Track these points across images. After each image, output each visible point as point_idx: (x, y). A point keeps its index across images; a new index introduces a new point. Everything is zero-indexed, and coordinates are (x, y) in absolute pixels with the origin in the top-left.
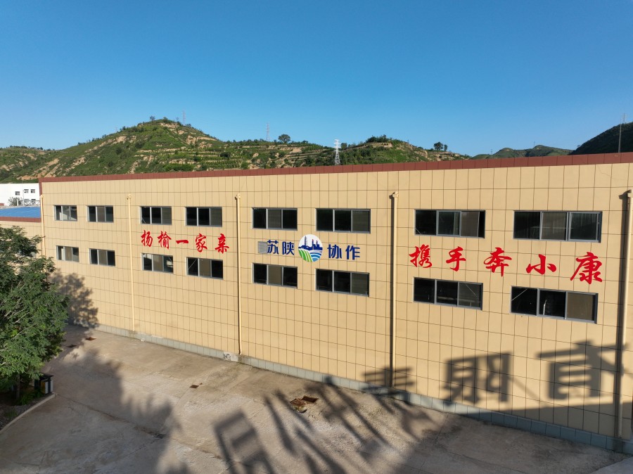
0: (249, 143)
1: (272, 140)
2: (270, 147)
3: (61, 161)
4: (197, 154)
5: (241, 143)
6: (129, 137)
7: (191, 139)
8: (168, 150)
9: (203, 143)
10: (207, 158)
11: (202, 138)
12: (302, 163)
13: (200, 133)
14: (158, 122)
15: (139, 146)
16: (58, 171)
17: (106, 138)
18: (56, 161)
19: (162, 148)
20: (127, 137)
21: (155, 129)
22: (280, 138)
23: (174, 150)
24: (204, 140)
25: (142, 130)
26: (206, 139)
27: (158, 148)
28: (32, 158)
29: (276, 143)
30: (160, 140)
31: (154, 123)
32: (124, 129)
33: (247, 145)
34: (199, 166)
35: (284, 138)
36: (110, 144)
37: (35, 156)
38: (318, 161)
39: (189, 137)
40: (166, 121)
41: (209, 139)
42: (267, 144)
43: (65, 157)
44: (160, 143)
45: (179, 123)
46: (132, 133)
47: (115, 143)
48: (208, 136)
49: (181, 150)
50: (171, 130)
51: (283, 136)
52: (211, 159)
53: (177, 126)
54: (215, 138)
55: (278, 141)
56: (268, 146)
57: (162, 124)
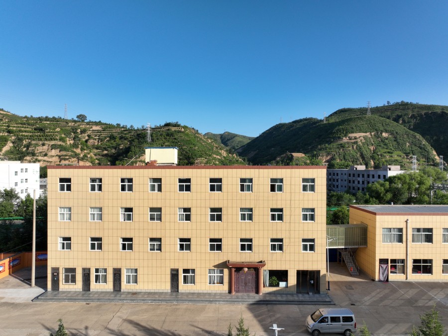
5: (40, 119)
10: (20, 131)
12: (106, 138)
29: (74, 121)
34: (13, 138)
35: (82, 118)
51: (80, 115)
52: (26, 132)
56: (67, 123)
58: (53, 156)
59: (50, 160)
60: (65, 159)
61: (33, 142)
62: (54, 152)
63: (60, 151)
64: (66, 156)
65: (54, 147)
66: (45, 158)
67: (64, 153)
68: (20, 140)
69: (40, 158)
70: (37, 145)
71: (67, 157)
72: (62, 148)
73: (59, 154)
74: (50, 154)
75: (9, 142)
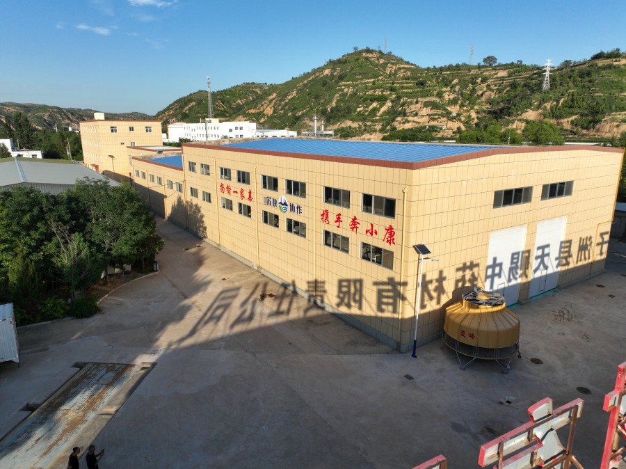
0: (450, 68)
1: (475, 64)
2: (473, 72)
3: (278, 95)
4: (393, 83)
5: (442, 69)
6: (334, 69)
7: (390, 68)
8: (367, 81)
9: (402, 71)
10: (402, 88)
11: (402, 66)
13: (400, 61)
14: (361, 52)
15: (341, 78)
16: (275, 104)
17: (314, 71)
18: (274, 95)
19: (362, 79)
20: (333, 69)
21: (357, 60)
22: (485, 60)
23: (372, 80)
24: (404, 68)
25: (345, 62)
26: (406, 66)
27: (358, 79)
28: (259, 92)
29: (479, 67)
30: (360, 71)
31: (358, 53)
32: (330, 61)
33: (447, 70)
34: (394, 96)
35: (490, 60)
36: (317, 77)
37: (261, 91)
38: (525, 85)
39: (389, 65)
40: (368, 51)
41: (408, 66)
42: (469, 68)
43: (281, 91)
44: (360, 74)
45: (380, 52)
46: (337, 65)
47: (322, 76)
48: (408, 63)
49: (378, 80)
50: (372, 59)
51: (489, 58)
52: (407, 88)
53: (378, 55)
54: (414, 65)
55: (482, 64)
56: (470, 71)
57: (364, 54)
58: (424, 116)
59: (420, 120)
60: (434, 119)
61: (409, 100)
62: (425, 111)
63: (431, 109)
64: (436, 115)
65: (426, 105)
66: (415, 119)
67: (434, 112)
68: (399, 98)
69: (410, 118)
70: (411, 103)
71: (437, 117)
72: (434, 106)
73: (430, 113)
74: (421, 113)
75: (388, 101)
